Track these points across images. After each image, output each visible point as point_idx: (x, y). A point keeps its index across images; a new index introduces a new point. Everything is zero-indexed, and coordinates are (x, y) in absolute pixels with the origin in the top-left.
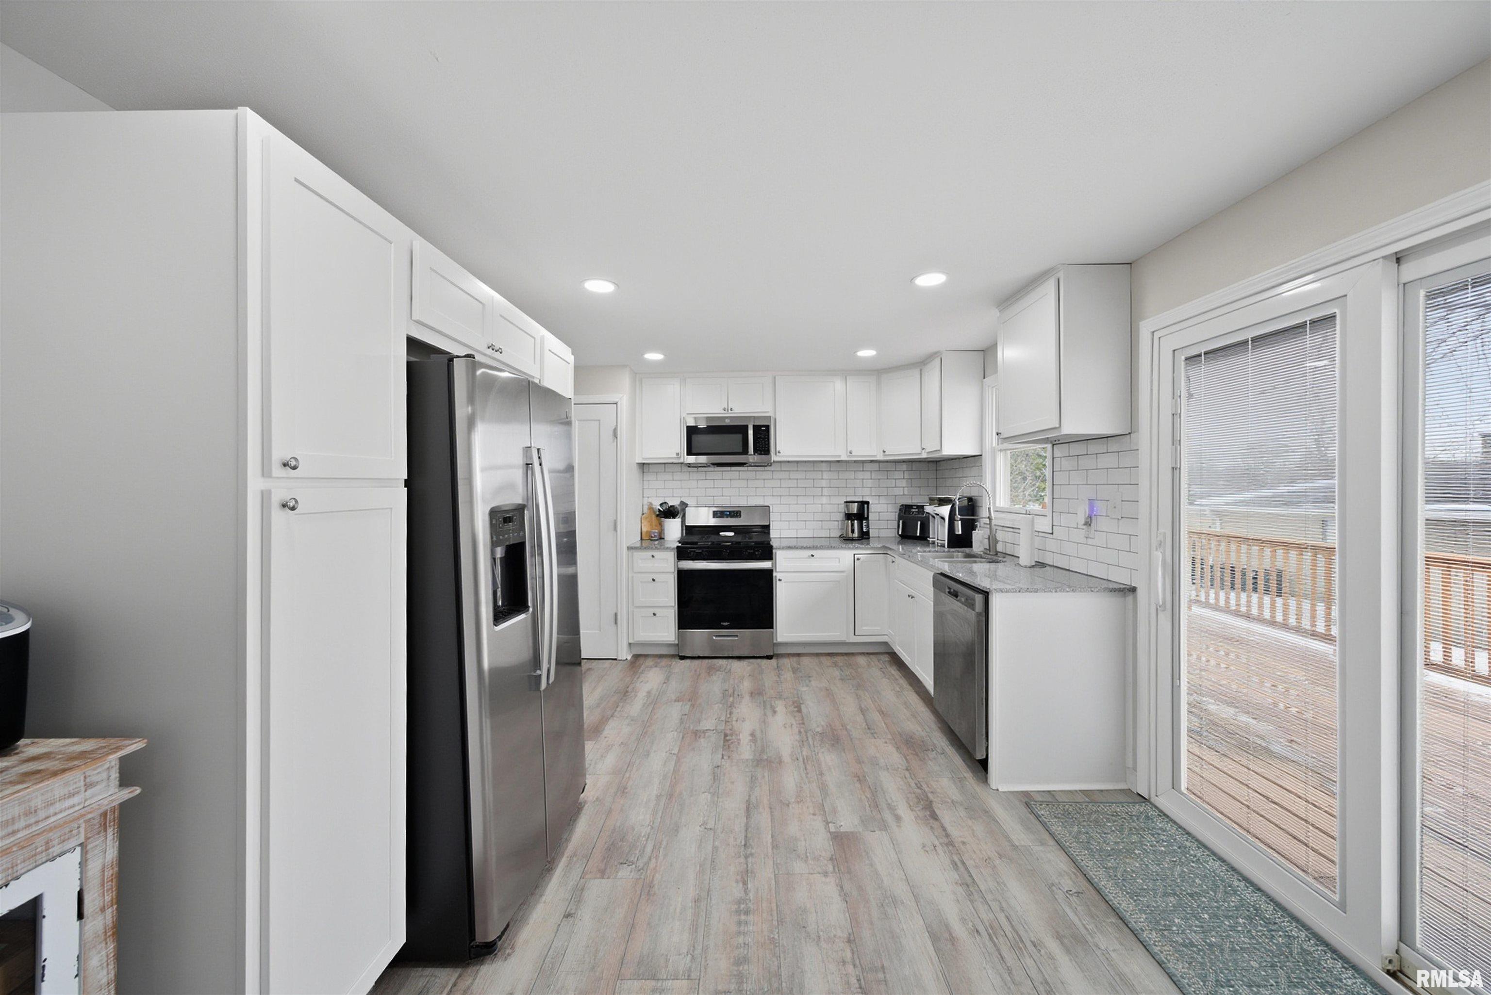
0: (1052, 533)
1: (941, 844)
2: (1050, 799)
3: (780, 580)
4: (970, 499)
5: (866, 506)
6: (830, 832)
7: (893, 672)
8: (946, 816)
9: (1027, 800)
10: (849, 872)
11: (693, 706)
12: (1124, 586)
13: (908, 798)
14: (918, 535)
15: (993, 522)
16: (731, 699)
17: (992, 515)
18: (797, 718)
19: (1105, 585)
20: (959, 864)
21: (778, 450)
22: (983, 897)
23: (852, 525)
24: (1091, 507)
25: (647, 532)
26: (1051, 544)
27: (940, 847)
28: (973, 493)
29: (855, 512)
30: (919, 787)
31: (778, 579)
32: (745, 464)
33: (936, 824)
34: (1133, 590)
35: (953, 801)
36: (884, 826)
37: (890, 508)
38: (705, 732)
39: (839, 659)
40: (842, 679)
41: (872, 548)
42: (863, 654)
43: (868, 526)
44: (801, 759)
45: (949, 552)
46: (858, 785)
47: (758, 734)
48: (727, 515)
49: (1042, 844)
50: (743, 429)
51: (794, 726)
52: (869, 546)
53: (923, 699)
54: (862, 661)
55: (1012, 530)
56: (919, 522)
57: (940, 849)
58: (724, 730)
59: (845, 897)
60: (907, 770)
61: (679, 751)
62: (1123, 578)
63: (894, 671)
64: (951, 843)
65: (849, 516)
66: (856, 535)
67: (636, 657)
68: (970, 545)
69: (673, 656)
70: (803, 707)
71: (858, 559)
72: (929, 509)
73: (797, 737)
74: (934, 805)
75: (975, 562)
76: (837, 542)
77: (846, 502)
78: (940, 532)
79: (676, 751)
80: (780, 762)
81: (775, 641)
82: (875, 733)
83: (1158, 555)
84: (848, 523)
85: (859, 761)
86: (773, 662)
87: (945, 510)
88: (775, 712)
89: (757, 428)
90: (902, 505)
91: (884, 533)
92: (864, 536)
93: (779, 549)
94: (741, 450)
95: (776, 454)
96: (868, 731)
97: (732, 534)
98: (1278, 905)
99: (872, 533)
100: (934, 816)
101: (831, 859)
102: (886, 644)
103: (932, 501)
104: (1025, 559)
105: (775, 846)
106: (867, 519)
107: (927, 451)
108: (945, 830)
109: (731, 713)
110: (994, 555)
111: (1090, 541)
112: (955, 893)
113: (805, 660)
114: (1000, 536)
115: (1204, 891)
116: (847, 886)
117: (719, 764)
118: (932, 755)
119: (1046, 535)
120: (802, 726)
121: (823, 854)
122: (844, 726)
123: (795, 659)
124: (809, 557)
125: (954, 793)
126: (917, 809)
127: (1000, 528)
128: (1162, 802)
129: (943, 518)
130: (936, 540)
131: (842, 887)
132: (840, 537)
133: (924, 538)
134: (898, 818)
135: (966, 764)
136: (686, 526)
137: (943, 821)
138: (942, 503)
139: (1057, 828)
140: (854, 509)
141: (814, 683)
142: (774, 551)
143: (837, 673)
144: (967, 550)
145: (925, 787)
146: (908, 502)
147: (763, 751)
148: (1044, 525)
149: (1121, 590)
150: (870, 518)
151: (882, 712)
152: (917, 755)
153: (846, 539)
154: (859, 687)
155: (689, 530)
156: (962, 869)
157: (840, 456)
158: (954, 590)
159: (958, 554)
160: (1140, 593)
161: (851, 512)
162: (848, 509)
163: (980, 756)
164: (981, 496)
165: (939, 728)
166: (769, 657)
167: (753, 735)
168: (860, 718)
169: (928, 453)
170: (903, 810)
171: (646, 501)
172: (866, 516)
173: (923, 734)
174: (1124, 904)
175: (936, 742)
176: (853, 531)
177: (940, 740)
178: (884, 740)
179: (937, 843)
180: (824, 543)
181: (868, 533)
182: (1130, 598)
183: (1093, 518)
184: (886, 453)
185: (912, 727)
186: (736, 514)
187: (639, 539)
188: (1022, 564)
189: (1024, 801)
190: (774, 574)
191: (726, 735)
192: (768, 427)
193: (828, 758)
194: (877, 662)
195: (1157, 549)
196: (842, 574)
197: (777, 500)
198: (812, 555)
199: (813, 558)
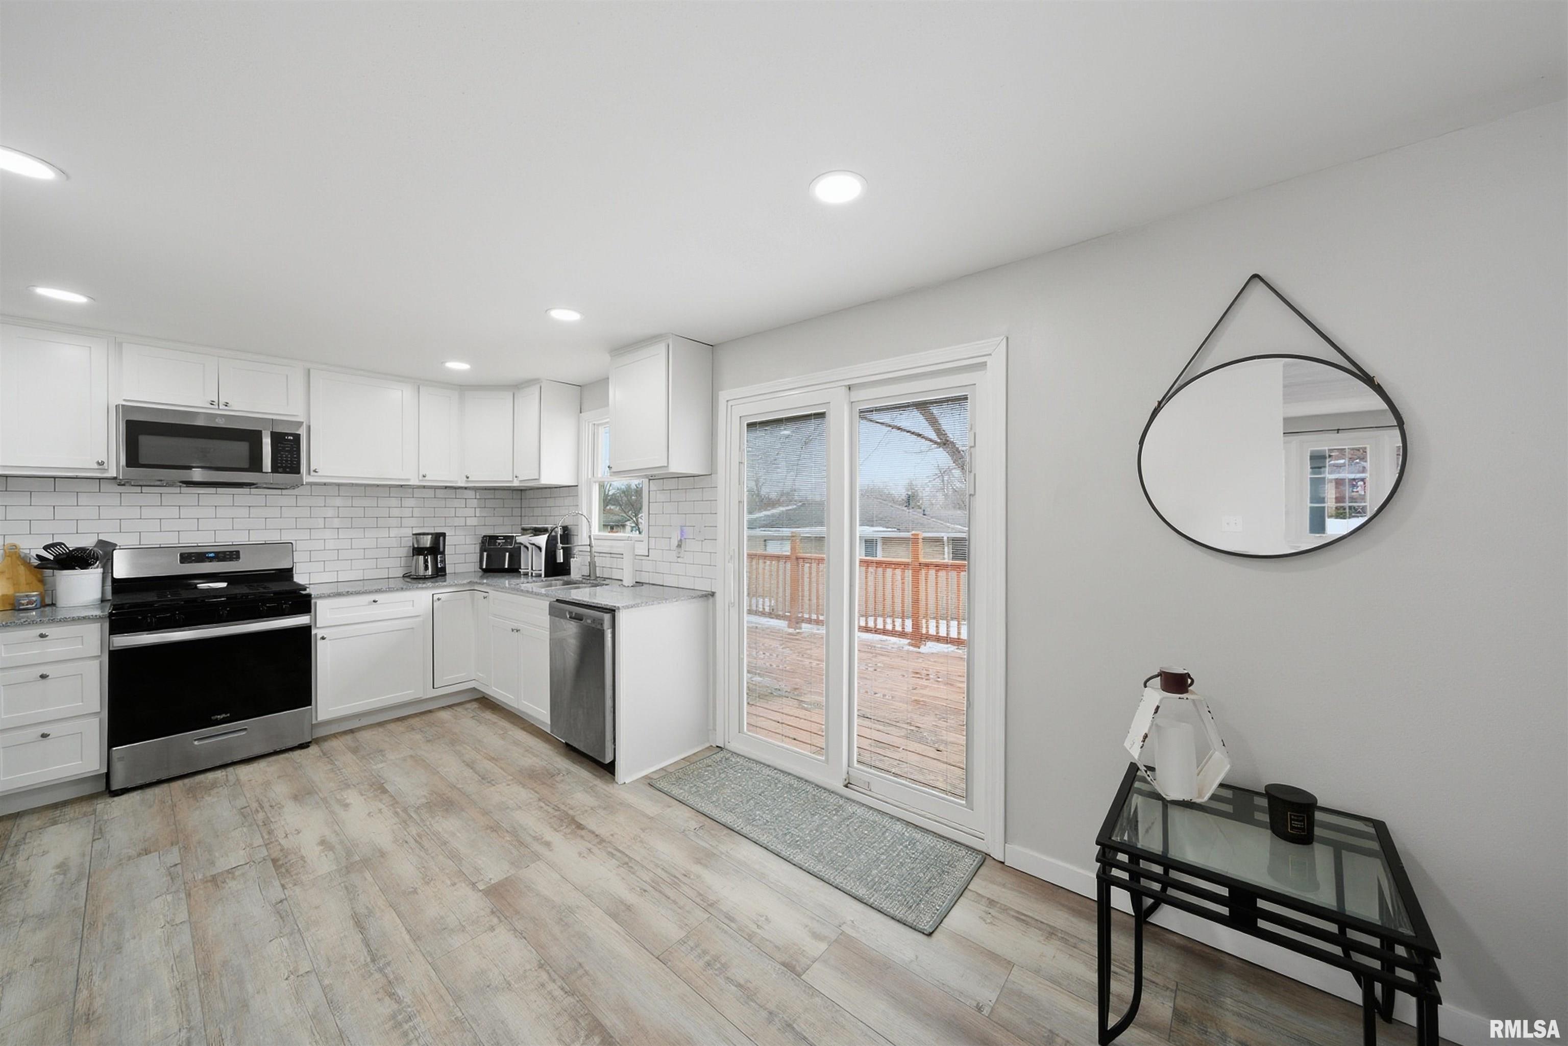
0: (648, 556)
1: (594, 845)
2: (664, 774)
3: (323, 638)
4: (565, 529)
5: (441, 538)
6: (480, 891)
7: (487, 717)
8: (590, 822)
9: (650, 782)
10: (517, 912)
11: (186, 848)
12: (707, 593)
13: (550, 823)
14: (506, 567)
15: (593, 550)
16: (261, 816)
17: (593, 542)
18: (384, 802)
19: (693, 593)
20: (615, 852)
21: (312, 468)
22: (643, 866)
23: (426, 561)
24: (682, 531)
26: (647, 565)
27: (594, 847)
28: (568, 522)
29: (428, 545)
30: (558, 809)
31: (319, 637)
32: (253, 484)
33: (583, 833)
34: (713, 594)
35: (592, 809)
36: (537, 857)
37: (469, 540)
38: (231, 871)
39: (414, 722)
40: (429, 741)
41: (451, 586)
42: (443, 708)
43: (443, 561)
44: (411, 841)
45: (546, 581)
46: (494, 835)
47: (333, 839)
48: (208, 558)
49: (670, 807)
50: (252, 438)
51: (385, 809)
52: (445, 583)
53: (531, 733)
54: (445, 715)
55: (609, 555)
56: (507, 554)
57: (595, 850)
58: (269, 855)
59: (521, 935)
60: (540, 800)
61: (190, 914)
62: (706, 587)
63: (488, 715)
64: (602, 841)
65: (418, 551)
66: (429, 572)
68: (567, 572)
69: (93, 797)
70: (386, 786)
71: (439, 599)
72: (522, 539)
73: (396, 820)
74: (577, 819)
75: (578, 588)
76: (400, 583)
77: (415, 534)
78: (535, 561)
79: (183, 915)
80: (383, 854)
81: (314, 722)
82: (493, 780)
83: (730, 566)
84: (417, 561)
85: (486, 813)
86: (313, 750)
87: (542, 540)
88: (346, 806)
89: (277, 438)
90: (484, 536)
91: (460, 569)
92: (440, 573)
93: (320, 597)
94: (247, 466)
95: (309, 474)
96: (484, 781)
97: (224, 585)
98: (800, 779)
99: (448, 570)
100: (580, 827)
101: (493, 912)
102: (474, 689)
103: (524, 531)
104: (628, 581)
105: (416, 938)
106: (443, 553)
107: (520, 479)
108: (593, 833)
109: (270, 833)
110: (593, 579)
111: (679, 560)
112: (618, 875)
113: (366, 735)
114: (598, 561)
115: (766, 789)
116: (519, 926)
117: (283, 897)
118: (558, 778)
119: (643, 558)
120: (396, 806)
121: (482, 913)
122: (453, 787)
123: (349, 737)
124: (370, 604)
125: (590, 801)
126: (562, 828)
127: (598, 554)
128: (734, 746)
129: (540, 549)
130: (530, 570)
131: (515, 930)
132: (404, 576)
133: (514, 570)
134: (548, 844)
135: (594, 775)
136: (115, 581)
137: (589, 827)
138: (538, 533)
139: (675, 791)
140: (427, 542)
141: (391, 756)
142: (313, 601)
143: (418, 737)
144: (565, 578)
145: (562, 807)
146: (490, 532)
147: (349, 853)
148: (641, 549)
149: (706, 596)
150: (446, 553)
151: (492, 759)
152: (544, 783)
153: (413, 578)
154: (453, 743)
155: (120, 586)
156: (618, 854)
157: (408, 480)
158: (576, 614)
159: (557, 581)
160: (717, 595)
161: (422, 546)
162: (418, 542)
163: (608, 760)
164: (577, 525)
165: (557, 753)
166: (304, 746)
167: (323, 842)
168: (468, 773)
169: (521, 481)
170: (549, 835)
172: (441, 549)
173: (544, 763)
174: (728, 819)
175: (559, 766)
176: (426, 568)
177: (562, 763)
178: (504, 784)
179: (590, 846)
180: (383, 585)
181: (443, 569)
182: (711, 599)
183: (683, 541)
184: (470, 479)
185: (529, 761)
186: (232, 555)
188: (626, 585)
189: (647, 783)
190: (313, 632)
191: (274, 861)
192: (297, 437)
193: (446, 825)
194: (465, 713)
195: (729, 562)
196: (417, 619)
197: (305, 535)
198: (374, 601)
199: (375, 605)
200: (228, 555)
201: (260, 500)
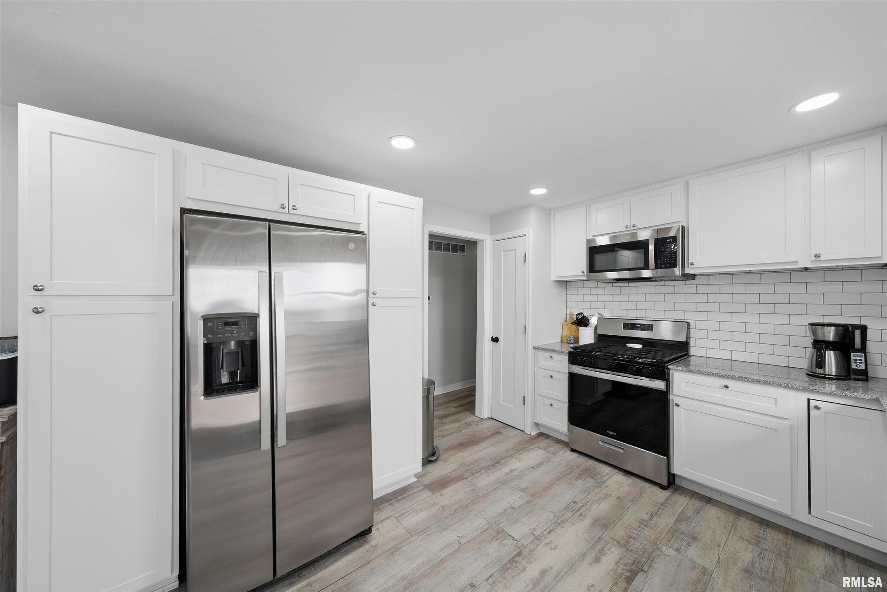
3: (677, 405)
5: (858, 331)
11: (529, 502)
16: (570, 515)
21: (690, 262)
25: (566, 336)
29: (832, 338)
31: (676, 403)
38: (507, 536)
43: (864, 362)
48: (637, 327)
50: (645, 244)
61: (468, 541)
67: (541, 435)
69: (566, 444)
71: (816, 408)
77: (811, 324)
79: (466, 540)
86: (664, 494)
89: (659, 241)
92: (854, 376)
94: (640, 266)
95: (687, 267)
97: (640, 346)
99: (875, 374)
106: (863, 351)
124: (721, 387)
136: (598, 335)
140: (831, 333)
155: (601, 338)
162: (815, 334)
166: (664, 487)
167: (545, 572)
171: (568, 312)
172: (859, 346)
181: (864, 372)
187: (560, 340)
190: (671, 397)
192: (675, 238)
196: (783, 421)
197: (703, 316)
198: (726, 387)
199: (725, 390)
200: (647, 327)
201: (670, 289)
